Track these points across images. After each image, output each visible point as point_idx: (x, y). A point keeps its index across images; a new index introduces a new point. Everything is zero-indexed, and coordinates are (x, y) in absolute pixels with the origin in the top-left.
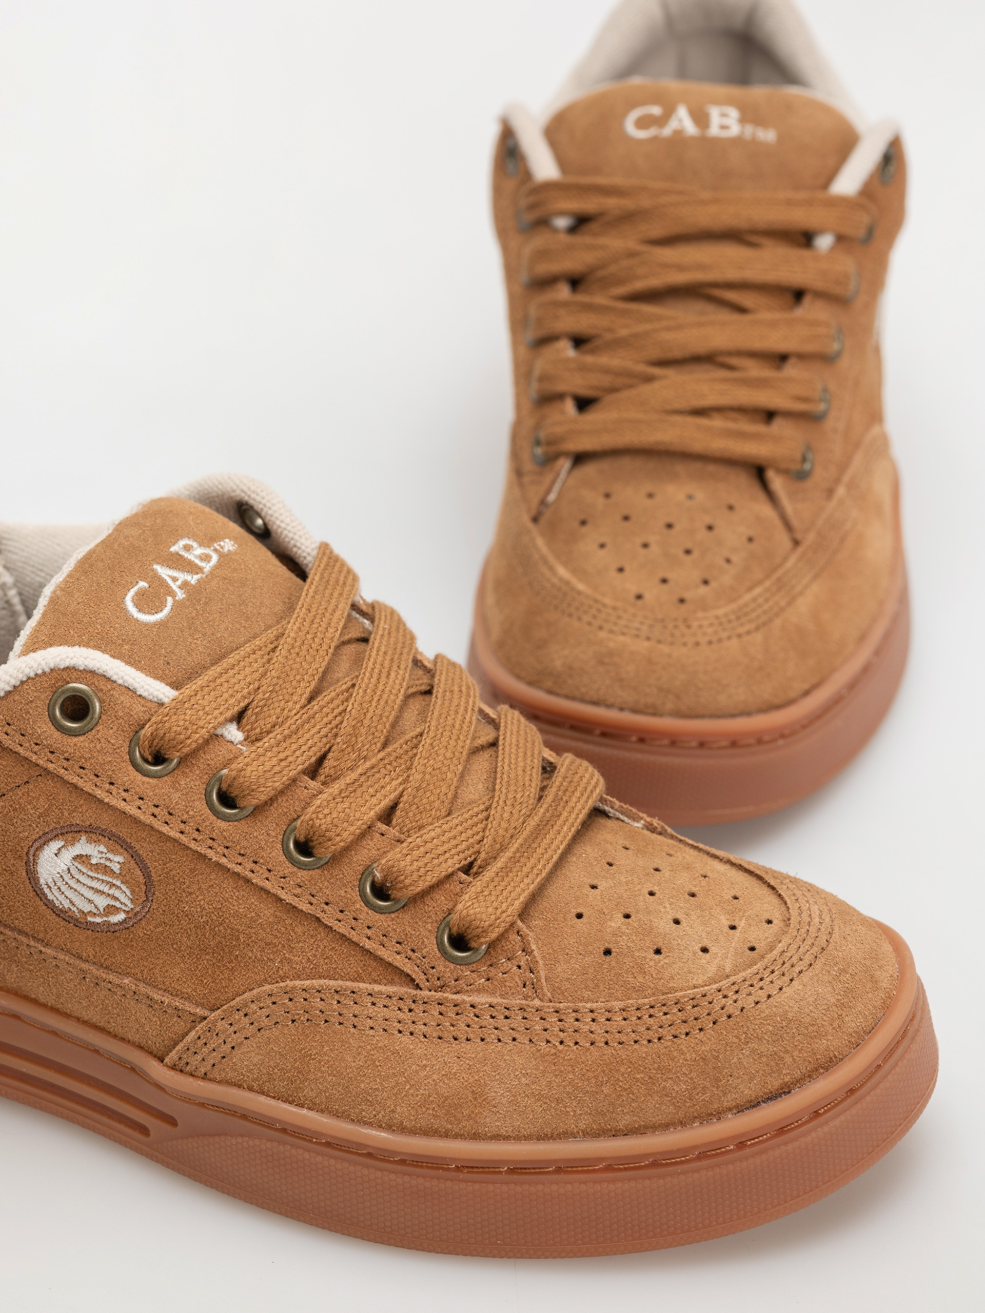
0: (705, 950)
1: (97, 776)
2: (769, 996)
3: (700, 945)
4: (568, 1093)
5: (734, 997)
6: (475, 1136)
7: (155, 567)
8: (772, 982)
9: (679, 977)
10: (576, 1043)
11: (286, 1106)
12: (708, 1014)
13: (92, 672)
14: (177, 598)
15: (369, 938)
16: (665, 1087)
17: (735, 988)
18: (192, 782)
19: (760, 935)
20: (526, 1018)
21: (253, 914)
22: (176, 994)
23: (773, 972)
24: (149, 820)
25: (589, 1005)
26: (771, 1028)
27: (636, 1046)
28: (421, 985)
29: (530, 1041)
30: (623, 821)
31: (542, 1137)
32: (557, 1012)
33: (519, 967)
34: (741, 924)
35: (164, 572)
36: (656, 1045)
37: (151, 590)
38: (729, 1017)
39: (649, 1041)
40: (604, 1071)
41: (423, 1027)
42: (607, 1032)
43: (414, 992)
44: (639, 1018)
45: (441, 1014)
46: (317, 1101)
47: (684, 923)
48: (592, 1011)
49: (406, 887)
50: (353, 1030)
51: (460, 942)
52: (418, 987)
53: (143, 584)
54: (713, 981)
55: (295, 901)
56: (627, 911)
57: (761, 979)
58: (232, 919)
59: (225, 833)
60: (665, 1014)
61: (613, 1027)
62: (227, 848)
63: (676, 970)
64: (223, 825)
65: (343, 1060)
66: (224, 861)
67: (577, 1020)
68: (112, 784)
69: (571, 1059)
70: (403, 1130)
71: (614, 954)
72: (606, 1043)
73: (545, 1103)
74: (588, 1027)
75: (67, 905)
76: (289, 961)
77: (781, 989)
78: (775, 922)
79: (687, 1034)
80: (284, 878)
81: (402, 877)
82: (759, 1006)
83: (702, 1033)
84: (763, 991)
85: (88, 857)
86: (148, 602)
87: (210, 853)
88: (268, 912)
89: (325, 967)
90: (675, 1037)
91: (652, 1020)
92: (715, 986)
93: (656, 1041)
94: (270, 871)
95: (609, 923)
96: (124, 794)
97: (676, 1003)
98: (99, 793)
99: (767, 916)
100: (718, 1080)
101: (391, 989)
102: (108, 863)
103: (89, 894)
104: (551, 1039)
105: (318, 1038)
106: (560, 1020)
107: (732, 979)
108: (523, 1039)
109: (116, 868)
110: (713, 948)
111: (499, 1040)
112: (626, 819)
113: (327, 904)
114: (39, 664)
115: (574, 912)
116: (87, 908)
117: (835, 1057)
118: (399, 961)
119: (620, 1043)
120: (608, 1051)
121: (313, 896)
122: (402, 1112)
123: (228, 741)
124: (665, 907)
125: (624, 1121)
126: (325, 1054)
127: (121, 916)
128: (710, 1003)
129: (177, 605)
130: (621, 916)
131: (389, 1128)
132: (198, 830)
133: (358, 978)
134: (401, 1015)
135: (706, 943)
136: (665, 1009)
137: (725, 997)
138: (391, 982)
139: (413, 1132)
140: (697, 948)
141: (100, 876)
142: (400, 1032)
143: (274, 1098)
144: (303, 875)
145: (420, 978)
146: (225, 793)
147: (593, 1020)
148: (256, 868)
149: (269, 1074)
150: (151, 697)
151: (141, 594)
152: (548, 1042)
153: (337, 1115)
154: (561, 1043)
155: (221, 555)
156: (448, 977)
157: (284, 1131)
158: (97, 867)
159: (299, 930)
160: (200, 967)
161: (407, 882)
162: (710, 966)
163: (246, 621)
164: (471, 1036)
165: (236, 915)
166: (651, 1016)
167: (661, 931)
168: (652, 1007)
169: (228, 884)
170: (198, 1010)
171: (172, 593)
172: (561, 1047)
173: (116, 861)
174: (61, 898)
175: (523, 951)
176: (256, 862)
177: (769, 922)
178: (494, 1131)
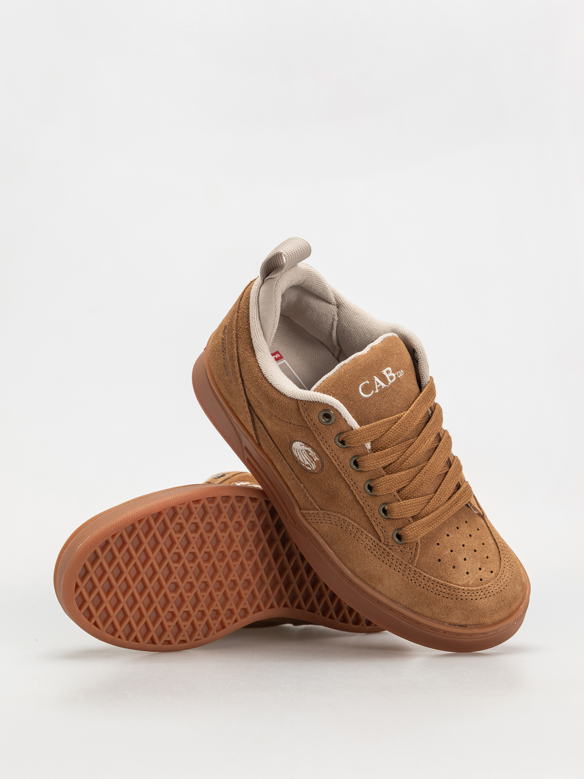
0: (468, 573)
1: (323, 438)
2: (476, 599)
3: (467, 571)
4: (405, 594)
5: (466, 595)
6: (374, 588)
7: (375, 377)
8: (480, 595)
9: (455, 579)
10: (415, 583)
11: (327, 546)
12: (456, 596)
13: (337, 411)
14: (375, 392)
15: (375, 521)
16: (432, 608)
17: (468, 591)
18: (349, 454)
19: (486, 575)
20: (405, 568)
21: (346, 495)
22: (313, 498)
23: (482, 592)
24: (331, 457)
25: (425, 574)
26: (471, 609)
27: (431, 593)
28: (382, 541)
29: (403, 574)
30: (472, 509)
31: (391, 600)
32: (415, 571)
33: (412, 553)
34: (483, 569)
35: (377, 379)
36: (437, 596)
37: (369, 385)
38: (461, 599)
39: (436, 594)
40: (418, 594)
41: (376, 553)
42: (425, 584)
43: (379, 542)
44: (436, 586)
45: (383, 552)
46: (336, 551)
47: (466, 561)
48: (425, 576)
49: (392, 516)
50: (356, 541)
51: (399, 537)
52: (381, 541)
53: (368, 382)
54: (464, 586)
55: (359, 500)
56: (453, 549)
57: (477, 593)
58: (340, 493)
59: (350, 472)
60: (444, 589)
61: (428, 584)
62: (349, 475)
63: (455, 576)
64: (351, 469)
65: (349, 546)
66: (346, 479)
67: (419, 576)
68: (326, 442)
69: (411, 586)
70: (355, 574)
71: (441, 562)
72: (423, 587)
73: (397, 593)
74: (421, 580)
75: (297, 456)
76: (349, 513)
77: (481, 598)
78: (493, 573)
79: (447, 598)
80: (360, 492)
81: (393, 513)
82: (472, 601)
83: (451, 600)
84: (476, 597)
85: (309, 452)
86: (366, 389)
87: (343, 475)
88: (350, 497)
89: (358, 520)
90: (443, 597)
91: (440, 588)
92: (463, 588)
93: (437, 595)
94: (357, 488)
95: (445, 551)
96: (328, 447)
97: (449, 587)
98: (321, 443)
99: (492, 570)
100: (448, 614)
101: (373, 538)
102: (314, 457)
103: (305, 459)
104: (409, 578)
105: (346, 536)
106: (414, 574)
107: (470, 588)
108: (401, 573)
109: (315, 459)
110: (470, 574)
111: (395, 569)
112: (473, 510)
113: (368, 505)
114: (324, 400)
115: (438, 542)
116: (302, 461)
117: (485, 624)
118: (379, 532)
119: (427, 589)
120: (423, 590)
121: (366, 501)
122: (357, 570)
123: (365, 447)
124: (464, 553)
125: (416, 609)
126: (345, 542)
127: (310, 469)
128: (459, 592)
129: (375, 394)
130: (450, 550)
131: (352, 571)
132: (343, 467)
133: (365, 529)
134: (372, 546)
135: (469, 571)
136: (445, 587)
137: (464, 593)
138: (374, 536)
139: (358, 576)
140: (465, 572)
141: (310, 458)
142: (369, 549)
143: (325, 541)
144: (366, 495)
145: (382, 539)
146: (357, 462)
147: (424, 579)
148: (354, 485)
149: (327, 535)
150: (350, 425)
151: (366, 385)
152: (408, 578)
153: (339, 558)
154: (411, 580)
155: (397, 379)
156: (391, 544)
157: (323, 551)
158: (310, 456)
159: (357, 507)
160: (324, 497)
161: (393, 515)
162: (466, 579)
163: (392, 408)
164: (387, 563)
165: (342, 493)
166: (440, 587)
167: (459, 561)
168: (442, 584)
169: (343, 485)
170: (317, 507)
171: (375, 389)
172: (410, 581)
173: (316, 459)
174: (296, 453)
175: (415, 549)
176: (355, 484)
177: (492, 572)
178: (380, 590)
